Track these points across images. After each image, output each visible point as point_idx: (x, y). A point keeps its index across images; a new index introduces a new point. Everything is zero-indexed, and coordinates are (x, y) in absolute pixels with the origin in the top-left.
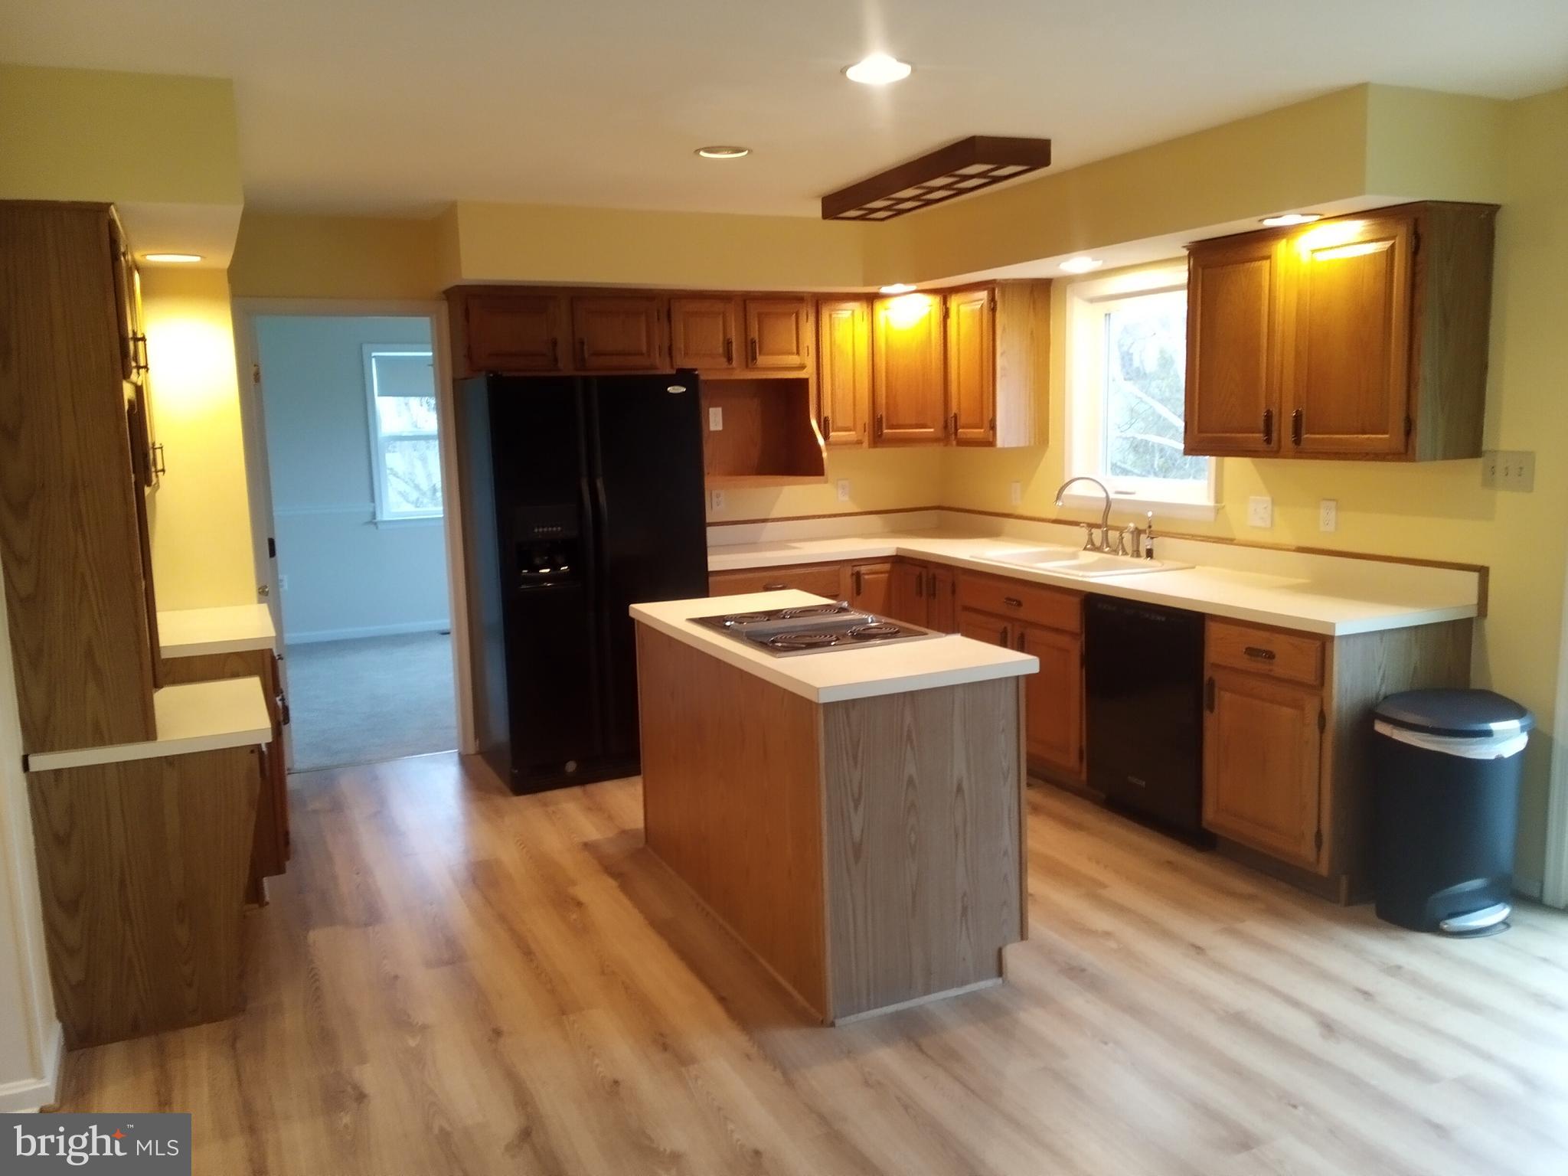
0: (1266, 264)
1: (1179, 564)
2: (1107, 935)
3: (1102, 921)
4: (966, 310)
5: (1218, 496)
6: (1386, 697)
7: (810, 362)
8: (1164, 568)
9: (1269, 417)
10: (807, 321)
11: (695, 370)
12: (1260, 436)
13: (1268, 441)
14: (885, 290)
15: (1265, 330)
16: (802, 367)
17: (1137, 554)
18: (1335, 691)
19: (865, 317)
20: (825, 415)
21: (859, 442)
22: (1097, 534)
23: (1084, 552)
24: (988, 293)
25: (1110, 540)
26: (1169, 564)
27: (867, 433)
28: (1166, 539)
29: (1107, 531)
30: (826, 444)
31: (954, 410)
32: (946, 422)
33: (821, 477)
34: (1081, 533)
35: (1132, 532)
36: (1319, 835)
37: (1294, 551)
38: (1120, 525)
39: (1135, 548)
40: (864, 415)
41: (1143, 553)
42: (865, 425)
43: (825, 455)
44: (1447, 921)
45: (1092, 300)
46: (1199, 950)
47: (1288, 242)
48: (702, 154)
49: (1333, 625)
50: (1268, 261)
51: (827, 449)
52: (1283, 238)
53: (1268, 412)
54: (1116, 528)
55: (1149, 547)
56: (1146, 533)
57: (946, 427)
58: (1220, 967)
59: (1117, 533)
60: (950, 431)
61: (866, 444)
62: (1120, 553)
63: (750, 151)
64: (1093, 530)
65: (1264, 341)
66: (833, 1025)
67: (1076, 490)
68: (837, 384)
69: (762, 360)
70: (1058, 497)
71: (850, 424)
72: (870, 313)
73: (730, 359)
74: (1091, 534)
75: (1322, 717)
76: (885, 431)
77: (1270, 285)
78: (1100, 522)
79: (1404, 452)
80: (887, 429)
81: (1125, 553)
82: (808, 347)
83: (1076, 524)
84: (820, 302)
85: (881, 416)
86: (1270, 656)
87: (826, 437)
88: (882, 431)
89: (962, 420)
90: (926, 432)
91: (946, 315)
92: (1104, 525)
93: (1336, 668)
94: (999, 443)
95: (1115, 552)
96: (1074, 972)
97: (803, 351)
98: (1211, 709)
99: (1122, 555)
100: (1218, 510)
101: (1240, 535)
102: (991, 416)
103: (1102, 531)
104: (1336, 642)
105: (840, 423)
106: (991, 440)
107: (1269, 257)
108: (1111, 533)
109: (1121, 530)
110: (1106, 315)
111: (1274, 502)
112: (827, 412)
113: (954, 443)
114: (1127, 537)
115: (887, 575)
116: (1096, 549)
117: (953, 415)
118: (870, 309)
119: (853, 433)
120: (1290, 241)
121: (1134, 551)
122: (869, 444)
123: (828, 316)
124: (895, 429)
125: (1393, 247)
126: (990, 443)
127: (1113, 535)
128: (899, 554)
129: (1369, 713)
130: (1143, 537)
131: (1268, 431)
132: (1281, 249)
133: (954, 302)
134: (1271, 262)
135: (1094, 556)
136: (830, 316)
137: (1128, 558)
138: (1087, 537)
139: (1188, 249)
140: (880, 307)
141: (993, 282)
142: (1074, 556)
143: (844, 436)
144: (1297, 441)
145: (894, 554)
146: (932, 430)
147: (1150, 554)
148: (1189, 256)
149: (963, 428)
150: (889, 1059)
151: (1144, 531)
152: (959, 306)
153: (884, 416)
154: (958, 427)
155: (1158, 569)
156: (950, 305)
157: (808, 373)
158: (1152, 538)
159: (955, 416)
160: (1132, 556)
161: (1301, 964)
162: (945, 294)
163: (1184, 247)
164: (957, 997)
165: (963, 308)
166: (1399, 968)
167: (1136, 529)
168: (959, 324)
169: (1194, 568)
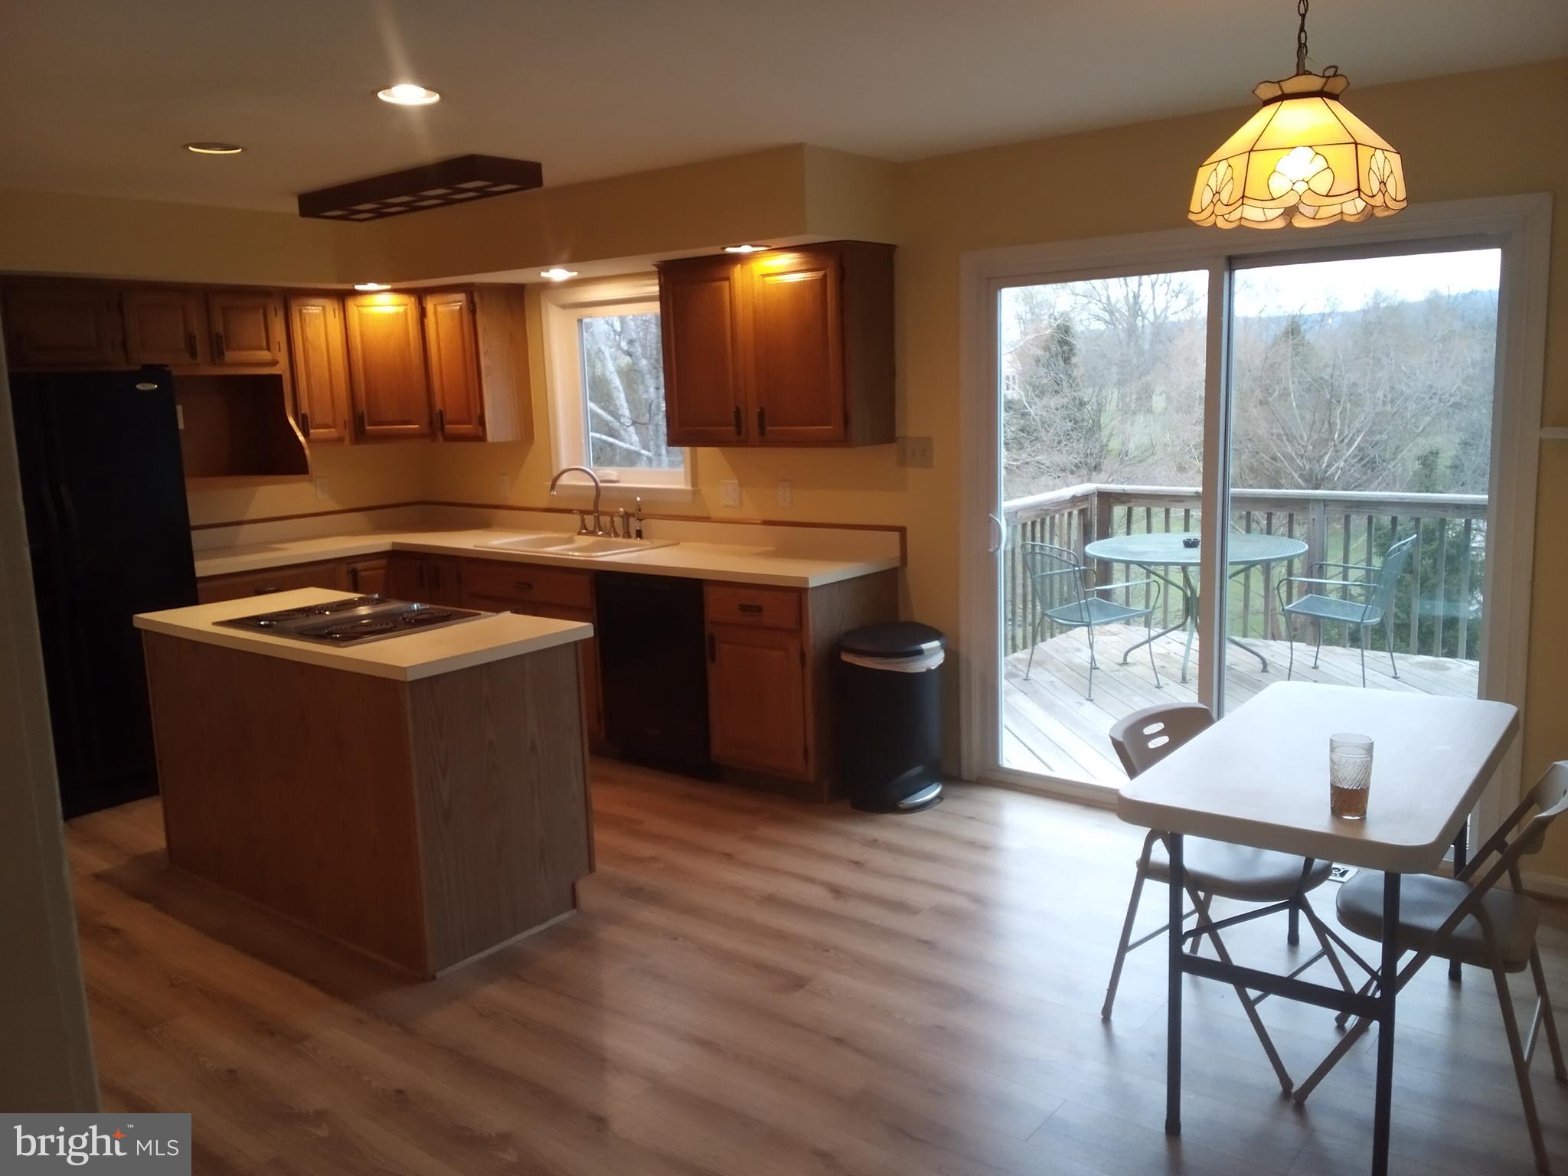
0: (726, 284)
1: (664, 542)
2: (654, 859)
3: (647, 849)
4: (444, 311)
5: (695, 479)
6: (846, 634)
7: (282, 357)
8: (655, 545)
9: (738, 412)
10: (276, 316)
11: (166, 366)
12: (732, 428)
13: (739, 433)
14: (358, 287)
15: (729, 340)
16: (274, 363)
17: (628, 535)
18: (811, 633)
19: (337, 313)
20: (303, 412)
21: (340, 440)
22: (590, 520)
23: (580, 536)
24: (466, 296)
25: (602, 524)
26: (657, 542)
27: (347, 430)
28: (653, 520)
29: (598, 516)
30: (307, 442)
31: (439, 406)
32: (431, 418)
33: (306, 476)
34: (576, 519)
35: (622, 517)
36: (806, 750)
37: (761, 524)
38: (610, 510)
39: (626, 531)
40: (344, 412)
41: (633, 533)
42: (345, 422)
43: (307, 452)
44: (903, 801)
45: (564, 307)
46: (728, 856)
47: (742, 268)
48: (191, 148)
49: (806, 580)
50: (727, 282)
51: (309, 447)
52: (737, 264)
53: (738, 409)
54: (606, 514)
55: (638, 528)
56: (634, 517)
57: (431, 423)
58: (748, 865)
59: (608, 518)
60: (436, 426)
61: (347, 441)
62: (613, 535)
63: (244, 150)
64: (585, 517)
65: (729, 349)
66: (434, 978)
67: (566, 480)
68: (313, 381)
69: (230, 356)
70: (553, 487)
71: (329, 421)
72: (342, 309)
73: (193, 354)
74: (583, 520)
75: (803, 655)
76: (368, 428)
77: (730, 300)
78: (591, 507)
79: (843, 440)
80: (370, 425)
81: (616, 535)
82: (279, 343)
83: (569, 511)
84: (289, 298)
85: (362, 413)
86: (759, 609)
87: (306, 434)
88: (364, 429)
89: (448, 416)
90: (411, 428)
91: (423, 314)
92: (596, 512)
93: (810, 614)
94: (490, 438)
95: (608, 534)
96: (635, 892)
97: (274, 346)
98: (713, 660)
99: (615, 537)
100: (695, 493)
101: (715, 513)
102: (479, 413)
103: (595, 517)
104: (809, 593)
105: (319, 420)
106: (481, 434)
107: (728, 279)
108: (603, 519)
109: (612, 516)
110: (578, 320)
111: (741, 485)
112: (304, 408)
113: (441, 439)
114: (618, 520)
115: (383, 571)
116: (593, 533)
117: (438, 412)
118: (341, 304)
119: (333, 430)
120: (744, 266)
121: (624, 533)
122: (351, 442)
123: (298, 313)
124: (378, 425)
125: (825, 276)
126: (482, 438)
127: (605, 520)
128: (395, 549)
129: (836, 647)
130: (632, 520)
131: (738, 425)
132: (738, 272)
133: (430, 304)
134: (730, 283)
135: (590, 540)
136: (300, 312)
137: (620, 540)
138: (580, 523)
139: (658, 268)
140: (352, 305)
141: (472, 284)
142: (570, 541)
143: (324, 433)
144: (762, 432)
145: (391, 549)
146: (417, 426)
147: (639, 534)
148: (659, 271)
149: (451, 423)
150: (496, 993)
151: (633, 515)
152: (435, 306)
153: (365, 413)
154: (445, 422)
155: (648, 547)
156: (426, 304)
157: (282, 369)
158: (640, 520)
159: (441, 411)
160: (624, 537)
161: (807, 852)
162: (420, 295)
163: (654, 265)
164: (540, 933)
165: (440, 308)
166: (875, 841)
167: (626, 513)
168: (437, 323)
169: (677, 544)
